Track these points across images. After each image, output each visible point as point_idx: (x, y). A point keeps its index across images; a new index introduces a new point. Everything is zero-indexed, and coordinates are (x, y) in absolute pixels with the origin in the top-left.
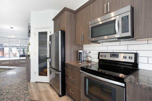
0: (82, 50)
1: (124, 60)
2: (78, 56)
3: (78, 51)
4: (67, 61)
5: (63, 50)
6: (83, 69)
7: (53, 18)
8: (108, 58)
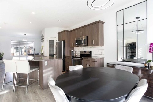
0: (74, 50)
1: (88, 54)
2: (71, 52)
3: (71, 51)
4: (66, 55)
5: (64, 50)
6: (72, 57)
7: (58, 32)
8: (83, 53)
